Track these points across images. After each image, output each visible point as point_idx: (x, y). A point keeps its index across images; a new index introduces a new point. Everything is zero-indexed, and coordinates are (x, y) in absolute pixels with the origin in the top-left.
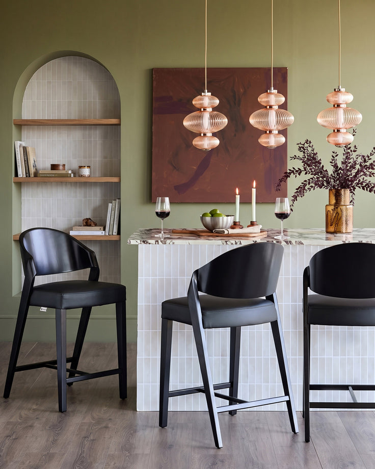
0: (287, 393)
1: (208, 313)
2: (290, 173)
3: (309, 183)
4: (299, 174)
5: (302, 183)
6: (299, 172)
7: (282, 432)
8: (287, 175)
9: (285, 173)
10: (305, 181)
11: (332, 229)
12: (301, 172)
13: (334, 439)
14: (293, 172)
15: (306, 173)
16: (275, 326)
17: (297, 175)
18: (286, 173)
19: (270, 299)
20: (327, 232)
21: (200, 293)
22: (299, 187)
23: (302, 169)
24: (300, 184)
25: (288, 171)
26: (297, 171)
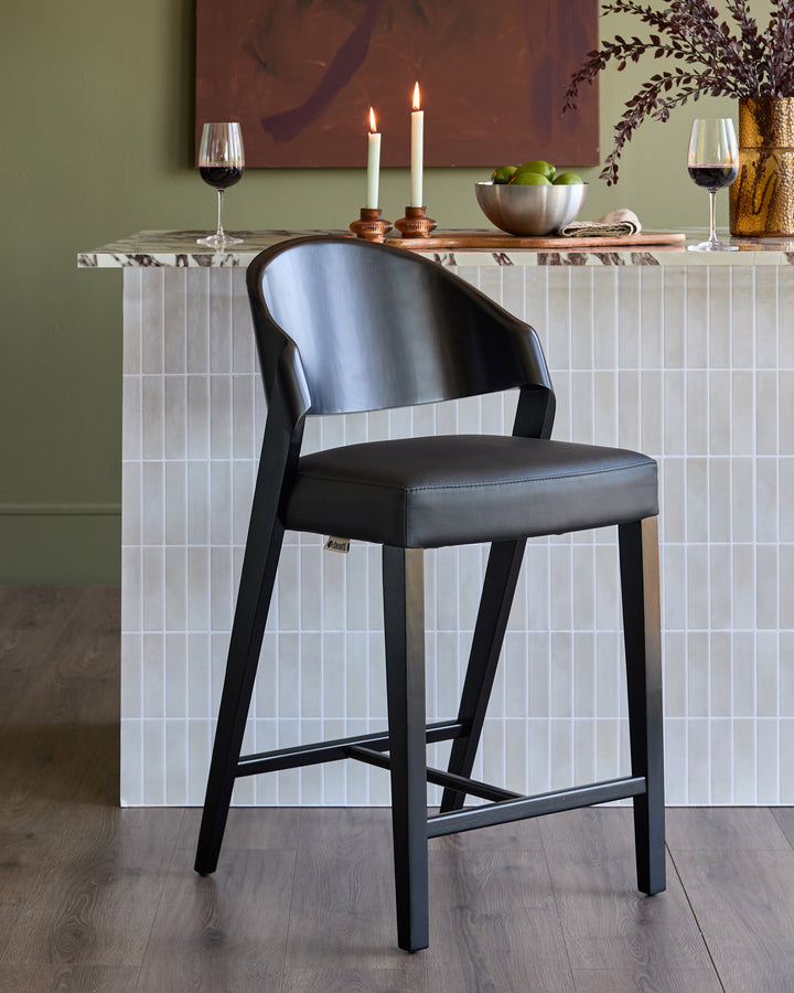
2: (607, 55)
3: (668, 86)
4: (635, 58)
5: (647, 85)
6: (637, 49)
7: (595, 892)
8: (597, 62)
9: (590, 55)
10: (657, 78)
12: (641, 50)
13: (769, 908)
14: (617, 50)
15: (659, 54)
17: (629, 60)
18: (595, 53)
20: (737, 235)
22: (637, 98)
23: (646, 40)
24: (636, 89)
25: (602, 48)
26: (627, 48)
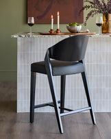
0: (90, 105)
1: (55, 69)
3: (93, 12)
4: (89, 8)
11: (105, 31)
14: (86, 7)
15: (92, 8)
16: (83, 75)
19: (81, 62)
20: (103, 33)
21: (51, 59)
23: (90, 6)
24: (89, 12)
25: (84, 7)
